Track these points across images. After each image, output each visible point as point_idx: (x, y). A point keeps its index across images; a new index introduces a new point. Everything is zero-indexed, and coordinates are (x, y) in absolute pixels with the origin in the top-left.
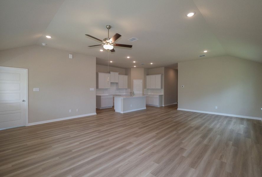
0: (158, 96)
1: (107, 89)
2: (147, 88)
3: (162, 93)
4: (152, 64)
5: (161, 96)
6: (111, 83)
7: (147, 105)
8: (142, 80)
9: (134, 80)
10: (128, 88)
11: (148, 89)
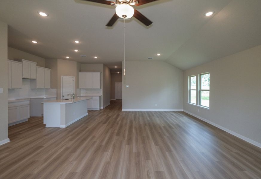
0: (98, 98)
1: (14, 89)
2: (80, 87)
3: (101, 94)
4: (96, 57)
5: (100, 97)
6: (23, 78)
7: (88, 110)
8: (74, 77)
9: (62, 76)
10: (51, 88)
11: (81, 89)
